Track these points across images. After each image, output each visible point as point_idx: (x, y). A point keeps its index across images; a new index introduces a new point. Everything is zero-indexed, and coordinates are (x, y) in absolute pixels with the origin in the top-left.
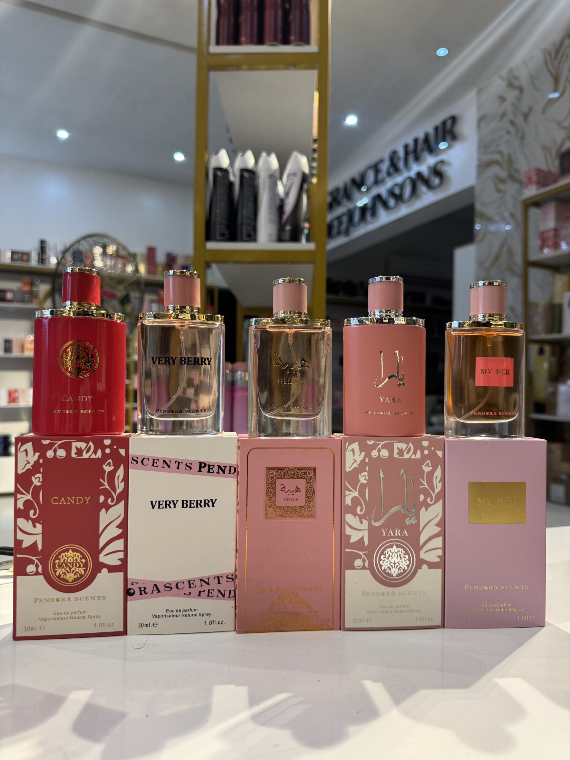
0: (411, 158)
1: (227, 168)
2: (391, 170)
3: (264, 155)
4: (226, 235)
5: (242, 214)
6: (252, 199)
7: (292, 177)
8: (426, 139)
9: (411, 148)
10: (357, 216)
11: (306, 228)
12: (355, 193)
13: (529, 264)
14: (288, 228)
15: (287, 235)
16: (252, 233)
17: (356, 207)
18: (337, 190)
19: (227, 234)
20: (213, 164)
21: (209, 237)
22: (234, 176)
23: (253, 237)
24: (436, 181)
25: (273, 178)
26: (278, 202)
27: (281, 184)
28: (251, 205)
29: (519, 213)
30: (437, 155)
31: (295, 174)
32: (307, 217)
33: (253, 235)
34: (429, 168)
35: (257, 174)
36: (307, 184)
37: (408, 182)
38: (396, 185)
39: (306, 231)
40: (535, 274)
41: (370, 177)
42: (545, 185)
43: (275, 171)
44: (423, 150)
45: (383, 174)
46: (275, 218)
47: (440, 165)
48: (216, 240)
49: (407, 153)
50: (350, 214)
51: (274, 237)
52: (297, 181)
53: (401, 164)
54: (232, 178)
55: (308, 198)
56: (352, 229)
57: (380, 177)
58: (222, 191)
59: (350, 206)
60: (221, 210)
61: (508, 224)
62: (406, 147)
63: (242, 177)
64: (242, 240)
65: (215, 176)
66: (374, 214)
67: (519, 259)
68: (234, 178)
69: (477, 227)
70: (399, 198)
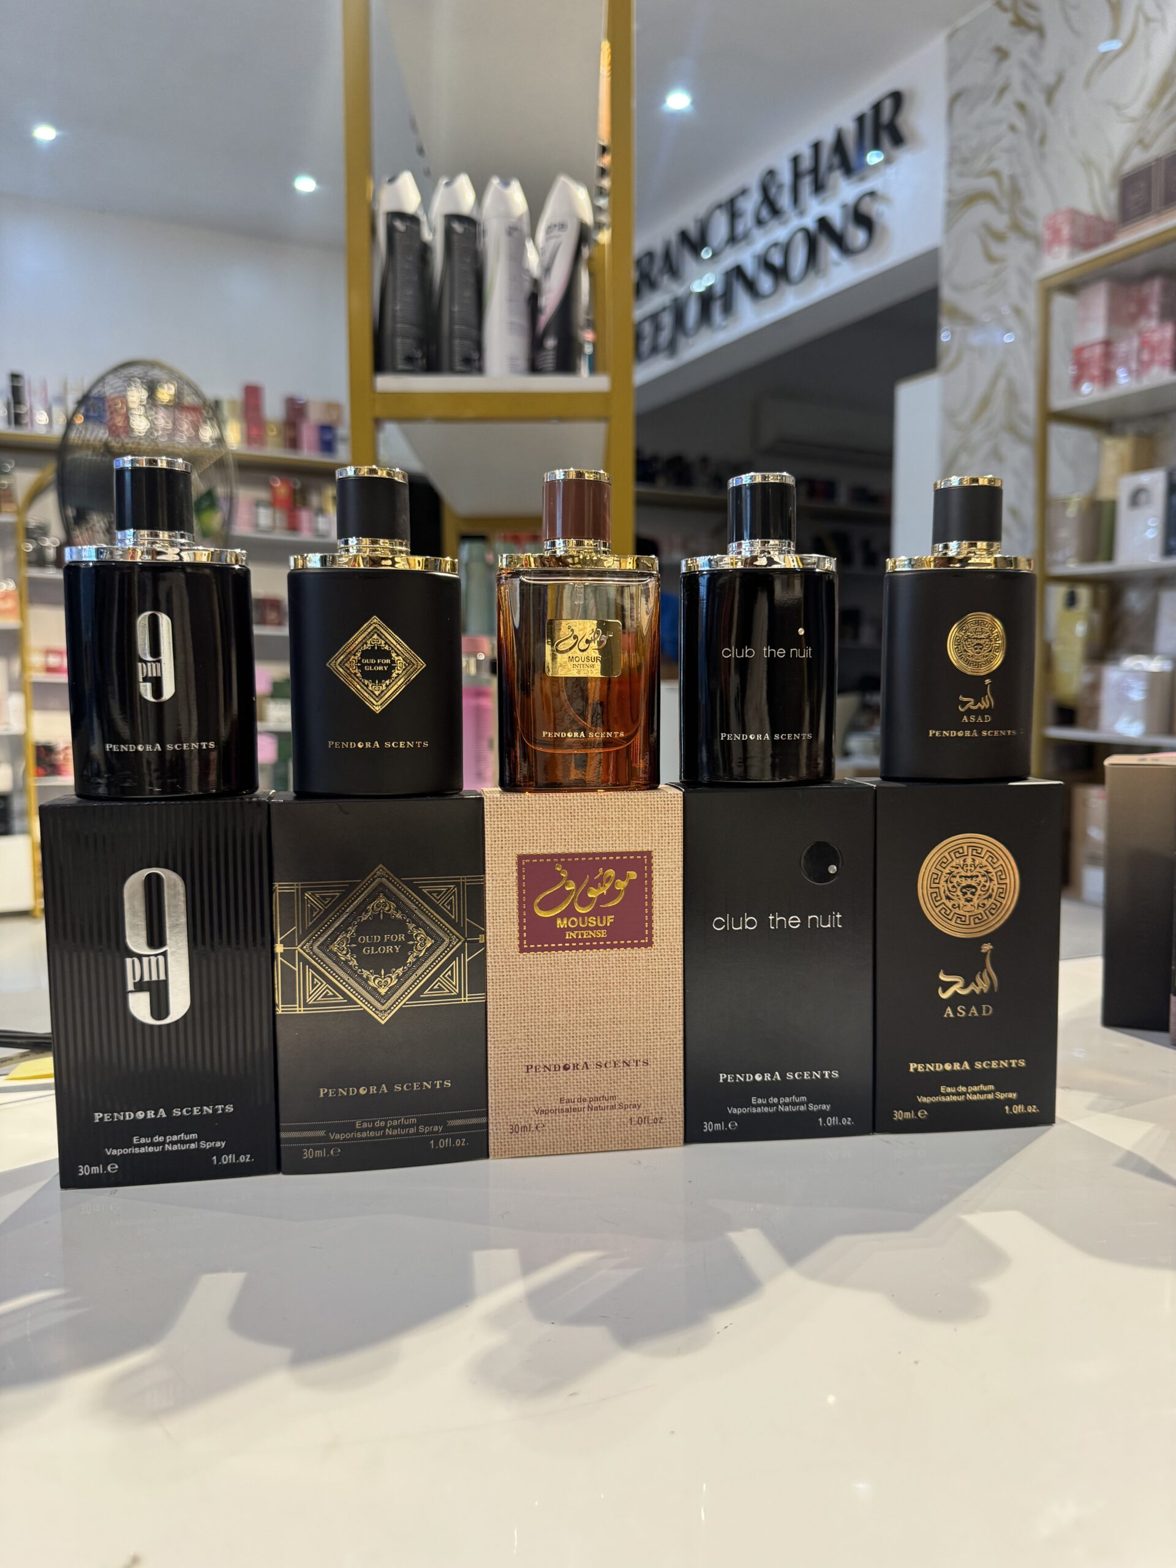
0: (806, 184)
1: (416, 212)
2: (765, 213)
3: (495, 182)
4: (417, 359)
5: (451, 312)
6: (471, 280)
7: (556, 232)
8: (839, 145)
9: (806, 163)
10: (692, 313)
11: (588, 342)
12: (688, 263)
13: (1051, 416)
14: (551, 343)
15: (549, 358)
16: (475, 356)
17: (691, 293)
18: (650, 255)
19: (420, 356)
20: (386, 204)
21: (380, 365)
22: (433, 230)
23: (476, 364)
24: (858, 237)
25: (515, 234)
26: (527, 287)
27: (533, 247)
28: (469, 294)
29: (1032, 308)
30: (862, 179)
31: (562, 226)
32: (590, 317)
33: (477, 358)
34: (844, 206)
35: (479, 225)
36: (589, 248)
37: (800, 238)
38: (775, 245)
39: (588, 349)
40: (1063, 437)
41: (720, 229)
42: (1088, 246)
43: (520, 218)
44: (831, 168)
45: (746, 222)
46: (523, 321)
47: (867, 199)
48: (396, 371)
49: (797, 175)
50: (678, 310)
51: (522, 363)
52: (568, 240)
53: (784, 200)
54: (427, 235)
55: (592, 275)
56: (682, 341)
57: (740, 228)
58: (405, 263)
59: (678, 290)
60: (404, 306)
61: (1008, 331)
62: (796, 160)
63: (449, 233)
64: (452, 371)
65: (391, 230)
66: (728, 308)
67: (1029, 407)
68: (433, 235)
69: (944, 337)
70: (780, 274)
